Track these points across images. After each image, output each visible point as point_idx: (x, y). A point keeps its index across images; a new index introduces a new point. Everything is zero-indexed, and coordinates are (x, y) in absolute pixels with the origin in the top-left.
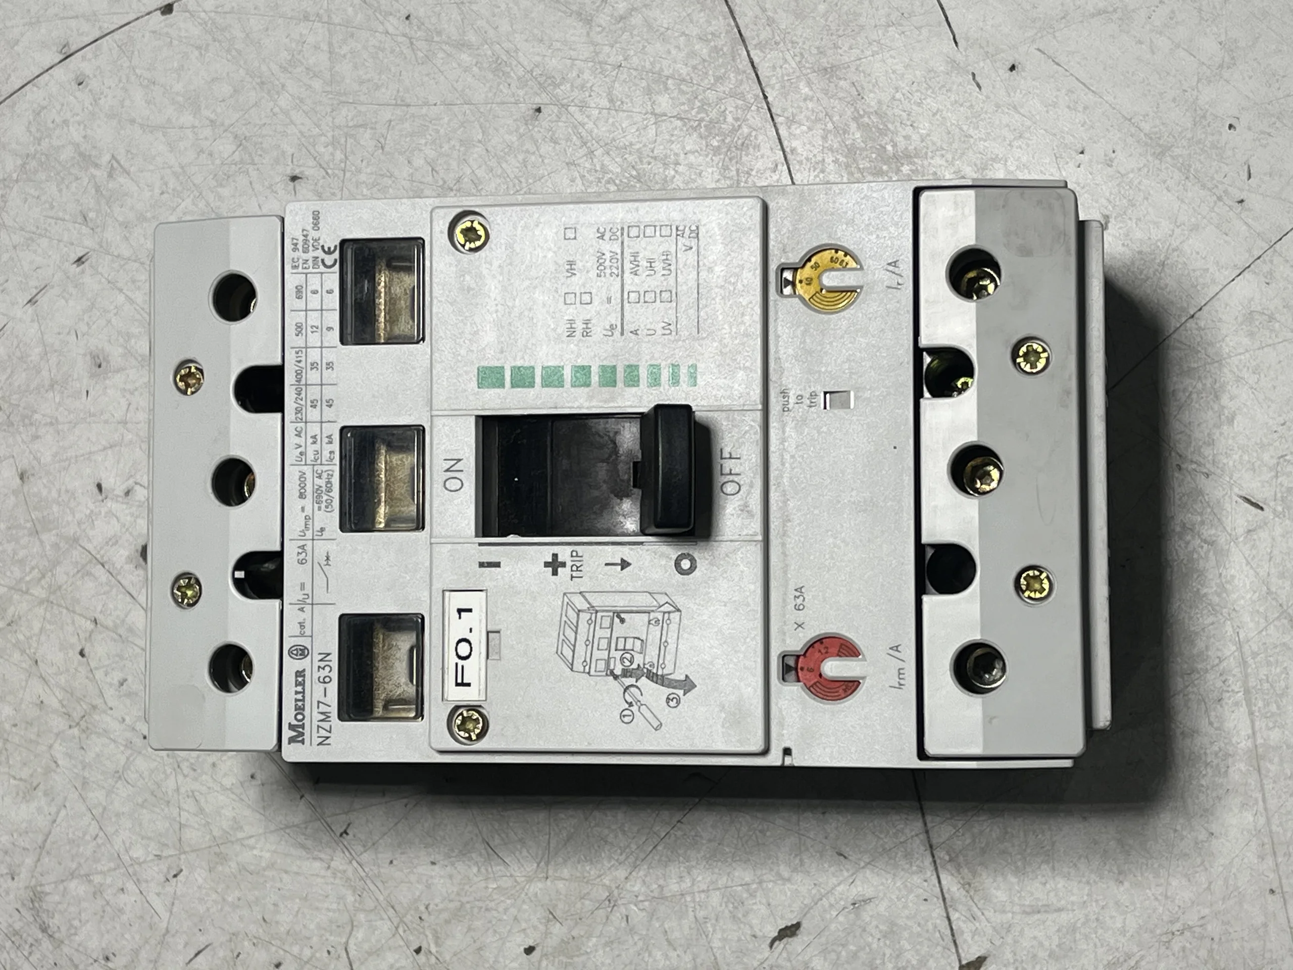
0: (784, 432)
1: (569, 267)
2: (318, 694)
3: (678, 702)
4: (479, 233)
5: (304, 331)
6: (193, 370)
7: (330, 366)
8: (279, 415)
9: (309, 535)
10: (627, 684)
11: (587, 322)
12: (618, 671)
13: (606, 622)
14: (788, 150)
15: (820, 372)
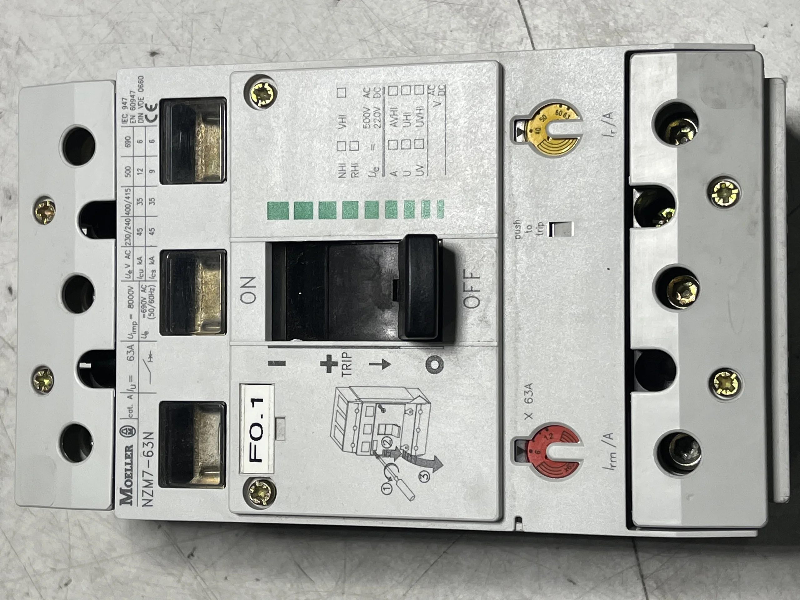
0: (516, 256)
1: (341, 120)
2: (143, 466)
3: (428, 479)
4: (269, 93)
5: (131, 174)
6: (48, 205)
7: (152, 201)
8: (113, 241)
9: (136, 337)
10: (387, 463)
11: (355, 166)
12: (380, 452)
13: (370, 411)
14: (531, 27)
15: (546, 206)
